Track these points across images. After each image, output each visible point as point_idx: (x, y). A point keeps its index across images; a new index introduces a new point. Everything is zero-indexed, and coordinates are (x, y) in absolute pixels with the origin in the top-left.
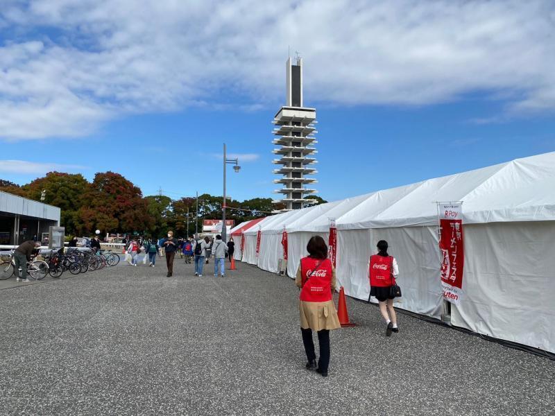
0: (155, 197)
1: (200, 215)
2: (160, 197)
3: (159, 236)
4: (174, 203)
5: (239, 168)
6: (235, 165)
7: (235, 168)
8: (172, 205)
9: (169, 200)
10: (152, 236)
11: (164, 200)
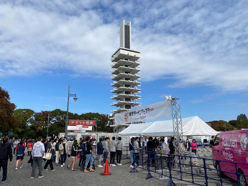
0: (23, 110)
1: (53, 123)
2: (27, 110)
3: (23, 136)
4: (36, 114)
5: (77, 99)
6: (75, 97)
7: (74, 99)
8: (34, 116)
9: (33, 112)
10: (19, 136)
11: (30, 112)
